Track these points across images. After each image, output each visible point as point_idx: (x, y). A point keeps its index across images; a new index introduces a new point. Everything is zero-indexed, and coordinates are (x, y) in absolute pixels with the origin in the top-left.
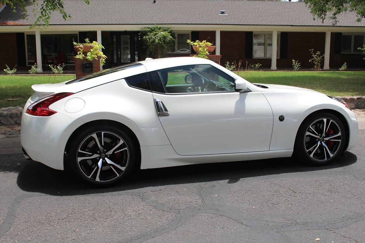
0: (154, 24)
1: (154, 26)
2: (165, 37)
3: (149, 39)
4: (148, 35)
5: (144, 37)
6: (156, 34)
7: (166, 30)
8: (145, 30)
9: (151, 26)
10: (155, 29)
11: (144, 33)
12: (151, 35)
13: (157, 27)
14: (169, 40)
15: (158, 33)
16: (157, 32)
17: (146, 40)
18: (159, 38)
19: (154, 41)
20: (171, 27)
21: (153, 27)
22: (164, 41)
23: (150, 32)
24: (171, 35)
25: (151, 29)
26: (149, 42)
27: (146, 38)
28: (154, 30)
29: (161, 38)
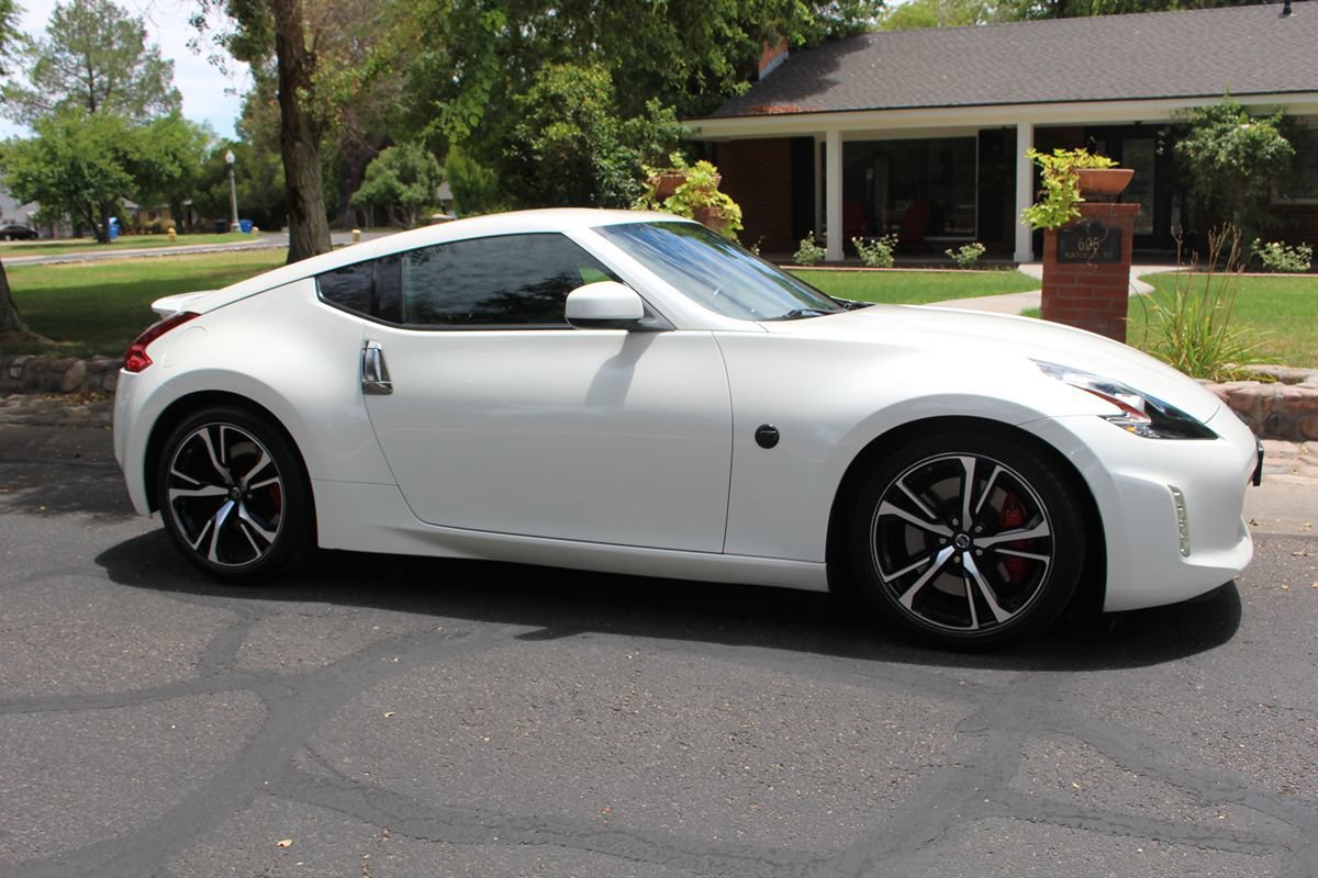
0: (1221, 96)
1: (1218, 102)
2: (1255, 144)
3: (1197, 150)
4: (1194, 137)
5: (1180, 145)
6: (1223, 132)
7: (1266, 117)
8: (1184, 117)
9: (1204, 104)
10: (1223, 113)
11: (1180, 130)
12: (1207, 138)
13: (1230, 109)
14: (1272, 154)
15: (1232, 129)
16: (1229, 126)
17: (1184, 156)
18: (1230, 147)
19: (1211, 159)
20: (1288, 104)
21: (1216, 107)
22: (1248, 156)
23: (1204, 124)
24: (1283, 136)
25: (1209, 113)
26: (1196, 162)
27: (1184, 147)
28: (1218, 120)
29: (1237, 146)
